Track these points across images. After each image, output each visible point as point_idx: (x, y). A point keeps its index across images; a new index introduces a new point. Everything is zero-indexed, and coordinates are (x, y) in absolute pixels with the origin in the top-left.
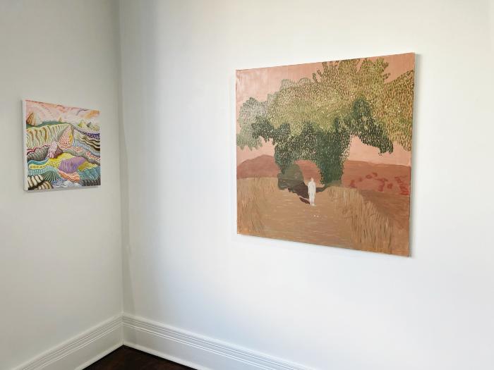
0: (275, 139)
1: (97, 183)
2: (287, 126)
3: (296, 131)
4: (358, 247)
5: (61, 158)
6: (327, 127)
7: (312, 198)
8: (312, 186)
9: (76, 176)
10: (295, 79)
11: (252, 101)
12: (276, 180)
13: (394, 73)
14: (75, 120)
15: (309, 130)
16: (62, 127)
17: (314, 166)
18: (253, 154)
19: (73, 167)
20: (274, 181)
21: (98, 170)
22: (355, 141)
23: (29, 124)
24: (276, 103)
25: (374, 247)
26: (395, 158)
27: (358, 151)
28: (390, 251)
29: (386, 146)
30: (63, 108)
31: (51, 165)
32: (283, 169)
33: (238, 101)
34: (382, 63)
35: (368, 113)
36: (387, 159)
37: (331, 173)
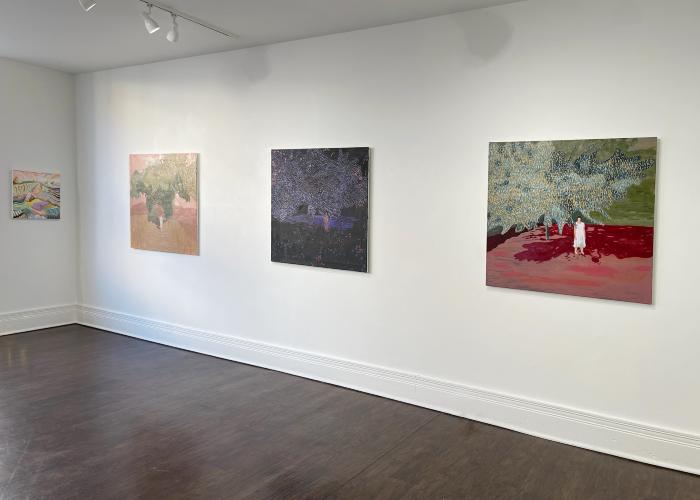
0: (146, 192)
1: (58, 217)
2: (150, 187)
3: (154, 189)
4: (179, 252)
5: (34, 201)
6: (165, 187)
7: (161, 226)
8: (161, 219)
9: (43, 212)
10: (153, 161)
11: (136, 172)
12: (147, 216)
13: (189, 162)
14: (43, 180)
15: (159, 190)
16: (34, 184)
17: (162, 209)
18: (138, 201)
19: (41, 207)
20: (145, 217)
21: (59, 211)
22: (177, 195)
23: (14, 183)
24: (146, 174)
25: (184, 251)
26: (191, 204)
27: (178, 201)
28: (191, 253)
29: (188, 199)
30: (35, 174)
31: (27, 205)
32: (150, 210)
33: (130, 171)
34: (185, 156)
35: (181, 182)
36: (188, 205)
37: (168, 214)
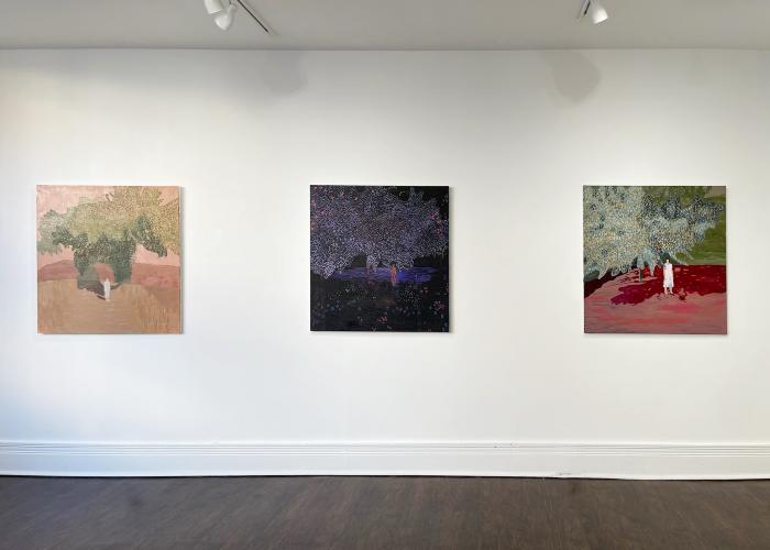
0: (74, 244)
2: (85, 235)
3: (92, 239)
4: (143, 331)
6: (118, 236)
7: (107, 295)
8: (107, 285)
10: (91, 197)
11: (51, 213)
12: (76, 280)
13: (166, 199)
15: (104, 240)
17: (109, 269)
18: (56, 258)
20: (72, 283)
22: (140, 247)
24: (74, 215)
25: (156, 330)
26: (170, 260)
27: (142, 256)
28: (168, 331)
29: (162, 252)
32: (82, 271)
33: (38, 212)
34: (158, 191)
35: (149, 228)
36: (163, 261)
37: (122, 275)
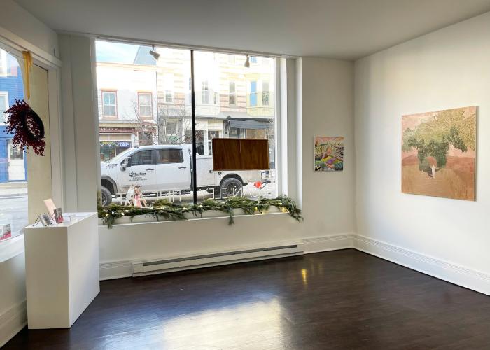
0: (417, 145)
1: (342, 169)
2: (423, 141)
3: (427, 143)
4: (453, 197)
5: (327, 158)
6: (439, 140)
7: (433, 174)
8: (433, 168)
9: (333, 166)
10: (426, 119)
11: (408, 130)
12: (418, 166)
13: (467, 115)
14: (333, 142)
15: (432, 143)
16: (328, 146)
17: (435, 159)
18: (409, 154)
19: (332, 162)
20: (417, 166)
21: (342, 164)
22: (452, 146)
23: (316, 146)
24: (418, 130)
25: (460, 197)
26: (469, 154)
27: (452, 152)
28: (466, 198)
29: (464, 149)
30: (329, 138)
31: (323, 161)
32: (421, 161)
33: (402, 130)
34: (462, 110)
35: (457, 134)
36: (465, 155)
37: (441, 163)
